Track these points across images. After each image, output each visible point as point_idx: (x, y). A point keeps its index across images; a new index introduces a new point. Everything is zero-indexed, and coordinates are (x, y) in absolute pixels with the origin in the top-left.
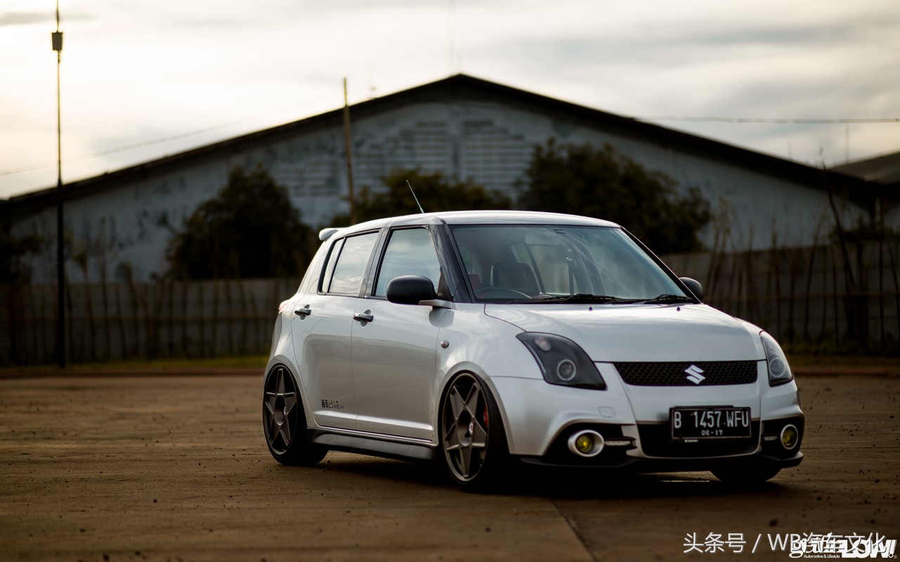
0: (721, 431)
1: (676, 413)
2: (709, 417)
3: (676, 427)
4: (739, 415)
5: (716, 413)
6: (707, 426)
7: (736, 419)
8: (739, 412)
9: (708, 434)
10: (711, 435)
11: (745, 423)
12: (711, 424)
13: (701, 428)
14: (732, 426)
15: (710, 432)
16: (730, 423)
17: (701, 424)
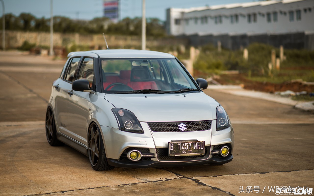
0: (191, 151)
1: (171, 144)
2: (186, 145)
3: (171, 150)
4: (199, 144)
5: (189, 144)
6: (185, 149)
7: (198, 146)
8: (200, 143)
9: (185, 152)
10: (186, 153)
11: (202, 148)
12: (187, 148)
13: (182, 150)
14: (196, 149)
15: (186, 152)
16: (195, 147)
17: (182, 148)
